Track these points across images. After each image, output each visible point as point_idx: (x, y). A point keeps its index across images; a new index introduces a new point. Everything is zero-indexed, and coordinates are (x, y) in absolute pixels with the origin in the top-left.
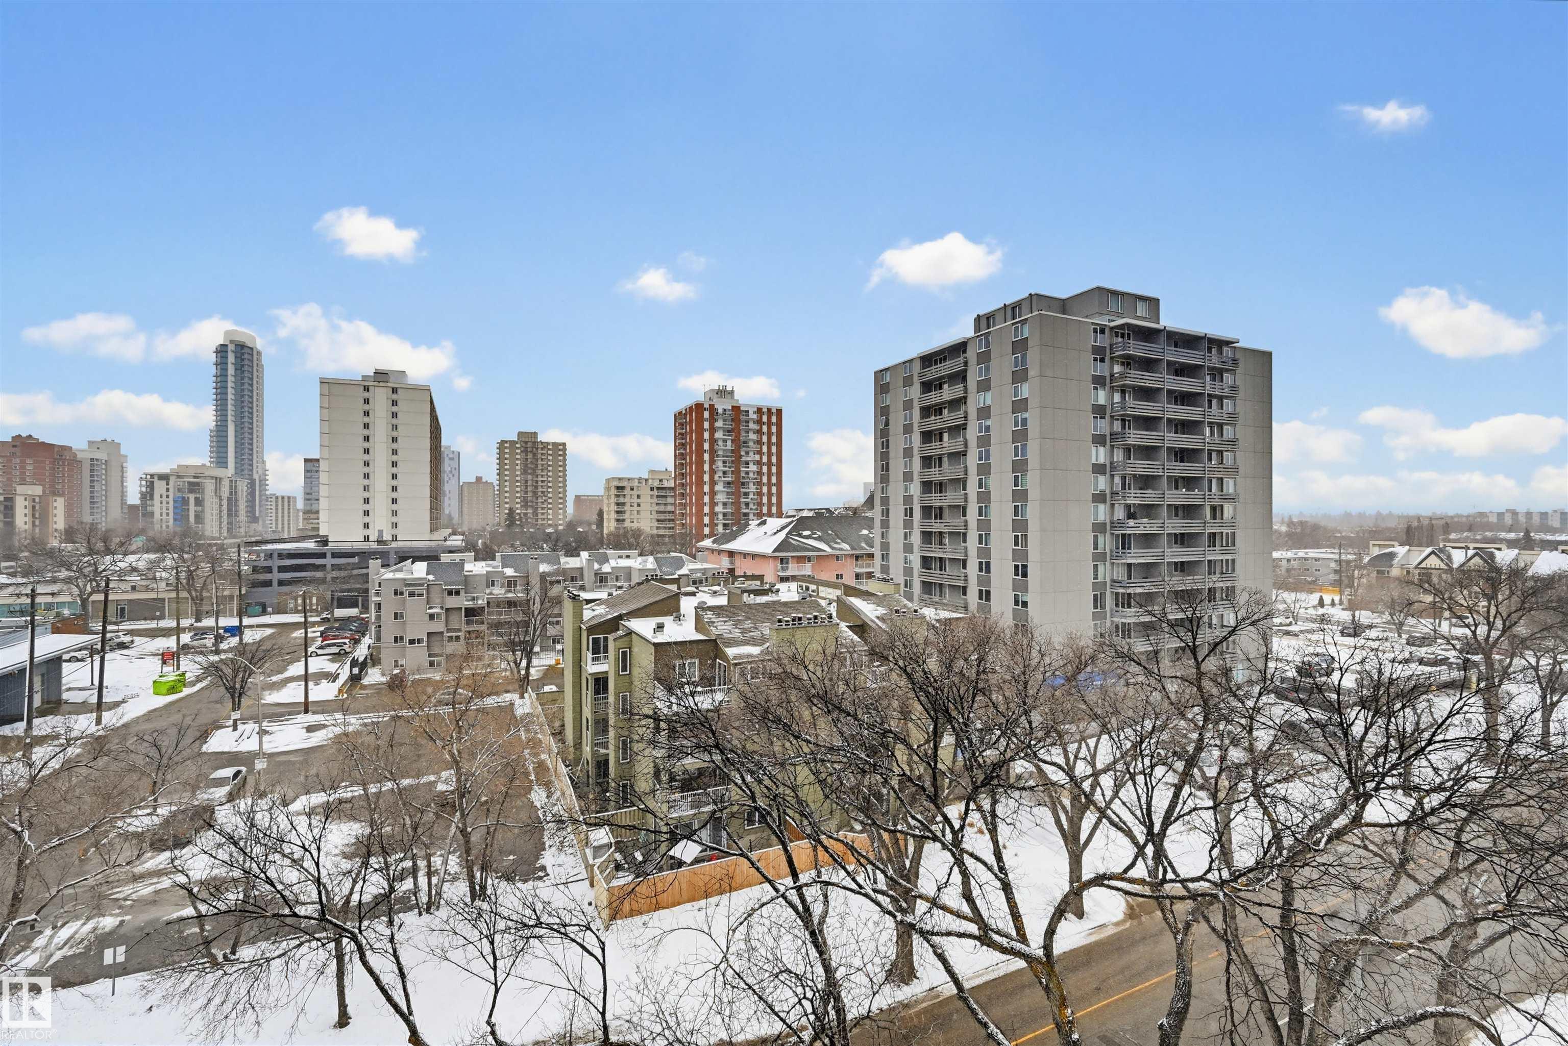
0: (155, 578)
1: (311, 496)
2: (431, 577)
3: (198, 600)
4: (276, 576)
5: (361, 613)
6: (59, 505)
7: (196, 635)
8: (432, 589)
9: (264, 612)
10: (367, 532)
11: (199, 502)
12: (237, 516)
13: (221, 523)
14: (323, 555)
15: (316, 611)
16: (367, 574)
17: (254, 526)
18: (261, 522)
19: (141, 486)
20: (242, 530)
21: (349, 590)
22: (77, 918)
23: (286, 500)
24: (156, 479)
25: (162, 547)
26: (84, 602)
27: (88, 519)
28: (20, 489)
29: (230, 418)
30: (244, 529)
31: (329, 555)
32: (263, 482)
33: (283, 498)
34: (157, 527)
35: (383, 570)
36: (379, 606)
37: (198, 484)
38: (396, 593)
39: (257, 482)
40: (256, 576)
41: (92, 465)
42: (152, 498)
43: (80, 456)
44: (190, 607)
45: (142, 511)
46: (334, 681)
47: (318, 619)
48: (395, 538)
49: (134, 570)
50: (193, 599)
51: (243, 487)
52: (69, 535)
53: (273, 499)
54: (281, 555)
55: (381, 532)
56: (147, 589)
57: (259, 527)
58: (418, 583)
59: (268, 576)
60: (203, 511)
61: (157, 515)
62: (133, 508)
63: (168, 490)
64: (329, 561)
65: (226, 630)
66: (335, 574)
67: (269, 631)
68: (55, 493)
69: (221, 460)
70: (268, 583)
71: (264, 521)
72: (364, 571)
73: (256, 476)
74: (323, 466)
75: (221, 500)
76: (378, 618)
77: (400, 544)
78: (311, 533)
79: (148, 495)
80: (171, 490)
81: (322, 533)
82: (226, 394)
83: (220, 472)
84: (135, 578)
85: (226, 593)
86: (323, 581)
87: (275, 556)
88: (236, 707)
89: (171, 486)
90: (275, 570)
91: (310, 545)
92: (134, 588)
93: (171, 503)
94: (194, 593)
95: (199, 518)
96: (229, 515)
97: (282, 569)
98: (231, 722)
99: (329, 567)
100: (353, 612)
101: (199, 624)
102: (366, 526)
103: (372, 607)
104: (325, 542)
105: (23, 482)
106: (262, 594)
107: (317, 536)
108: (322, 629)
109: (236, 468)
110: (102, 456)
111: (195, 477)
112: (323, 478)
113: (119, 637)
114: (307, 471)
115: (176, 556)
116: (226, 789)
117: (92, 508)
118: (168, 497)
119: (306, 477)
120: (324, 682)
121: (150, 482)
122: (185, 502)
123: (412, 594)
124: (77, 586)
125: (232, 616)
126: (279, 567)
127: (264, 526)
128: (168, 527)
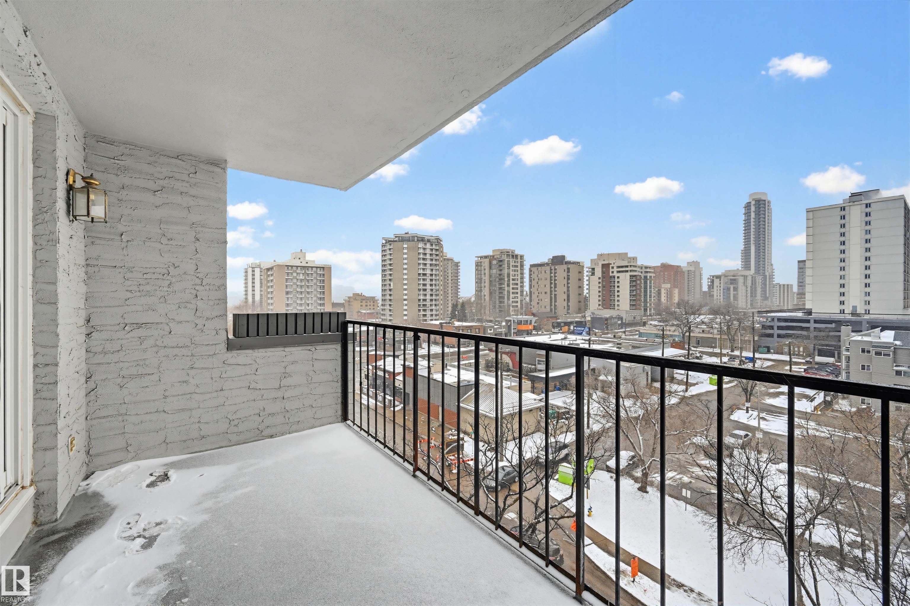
0: (712, 327)
1: (801, 284)
2: (898, 343)
3: (732, 340)
4: (776, 332)
5: (837, 361)
6: (676, 291)
7: (731, 358)
8: (899, 352)
9: (768, 352)
10: (842, 307)
11: (735, 289)
12: (755, 296)
13: (747, 300)
14: (808, 321)
15: (802, 355)
16: (840, 336)
17: (766, 302)
18: (769, 300)
19: (708, 282)
20: (759, 304)
21: (827, 345)
22: (675, 471)
23: (786, 287)
24: (715, 279)
25: (715, 312)
26: (684, 335)
27: (686, 298)
28: (663, 286)
29: (752, 242)
30: (760, 304)
31: (812, 321)
32: (772, 277)
33: (784, 285)
34: (715, 302)
35: (853, 334)
36: (848, 359)
37: (735, 280)
38: (863, 351)
39: (768, 277)
40: (764, 331)
41: (688, 273)
42: (713, 288)
43: (684, 269)
44: (729, 344)
45: (709, 294)
46: (811, 401)
47: (803, 361)
48: (868, 312)
49: (703, 322)
50: (730, 340)
51: (759, 279)
52: (679, 305)
53: (778, 287)
54: (780, 320)
55: (855, 308)
56: (709, 332)
57: (768, 303)
58: (887, 346)
59: (771, 331)
60: (737, 294)
61: (715, 296)
62: (705, 292)
63: (720, 283)
64: (812, 325)
65: (746, 358)
66: (816, 334)
67: (770, 363)
68: (675, 287)
69: (746, 265)
70: (771, 336)
71: (772, 299)
72: (838, 334)
73: (767, 274)
74: (808, 264)
75: (747, 288)
76: (848, 367)
77: (872, 316)
78: (801, 307)
79: (711, 286)
80: (722, 284)
81: (807, 307)
82: (750, 229)
83: (747, 273)
84: (704, 327)
85: (747, 338)
86: (808, 338)
87: (776, 320)
88: (748, 400)
89: (722, 281)
90: (776, 328)
91: (799, 315)
92: (703, 331)
93: (722, 290)
94: (730, 336)
95: (736, 297)
96: (751, 296)
97: (779, 328)
98: (745, 408)
99: (812, 329)
100: (831, 360)
101: (733, 353)
102: (842, 303)
103: (843, 358)
104: (810, 313)
105: (664, 283)
106: (768, 341)
107: (804, 309)
108: (805, 367)
109: (755, 270)
110: (692, 268)
111: (734, 276)
112: (808, 272)
113: (696, 354)
114: (799, 268)
115: (722, 317)
116: (740, 441)
117: (688, 293)
118: (720, 287)
119: (799, 272)
120: (804, 400)
121: (712, 280)
122: (729, 289)
123: (878, 354)
124: (681, 328)
125: (750, 351)
126: (778, 326)
127: (772, 302)
128: (720, 302)
